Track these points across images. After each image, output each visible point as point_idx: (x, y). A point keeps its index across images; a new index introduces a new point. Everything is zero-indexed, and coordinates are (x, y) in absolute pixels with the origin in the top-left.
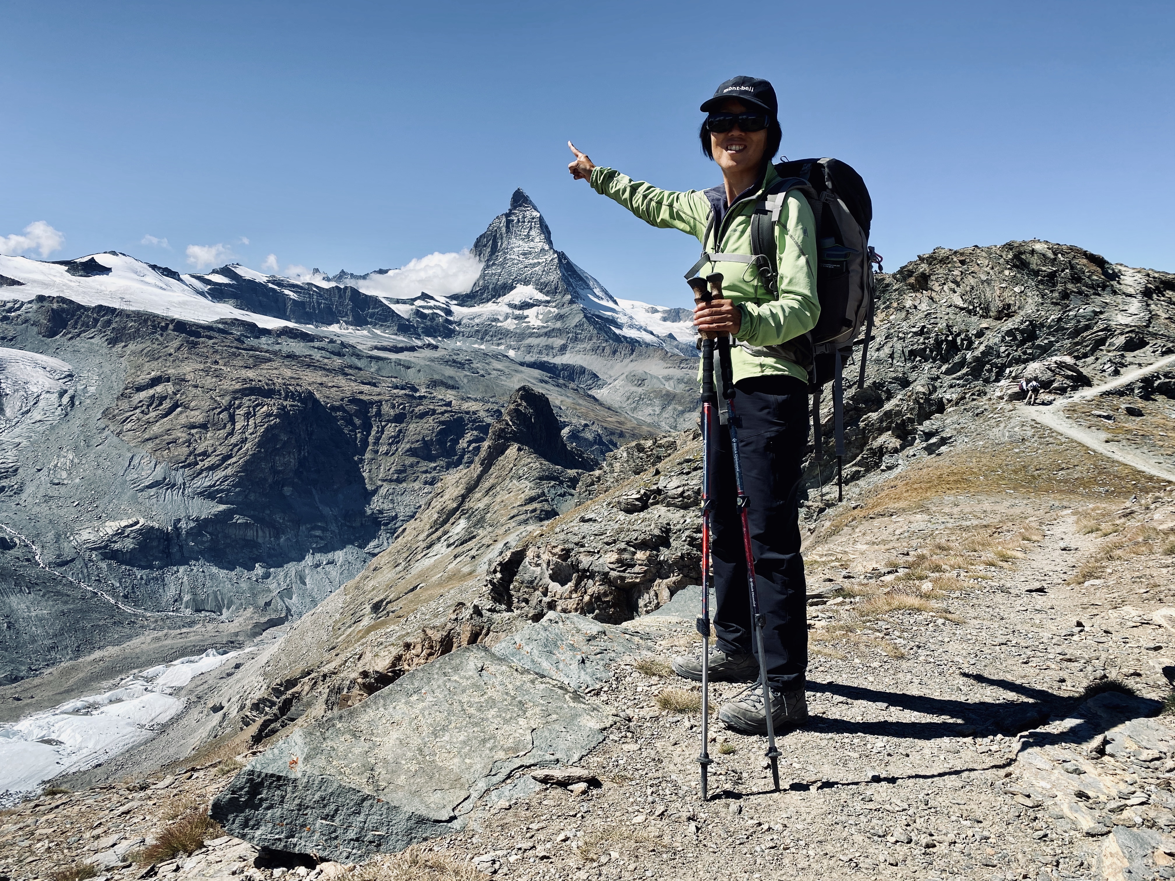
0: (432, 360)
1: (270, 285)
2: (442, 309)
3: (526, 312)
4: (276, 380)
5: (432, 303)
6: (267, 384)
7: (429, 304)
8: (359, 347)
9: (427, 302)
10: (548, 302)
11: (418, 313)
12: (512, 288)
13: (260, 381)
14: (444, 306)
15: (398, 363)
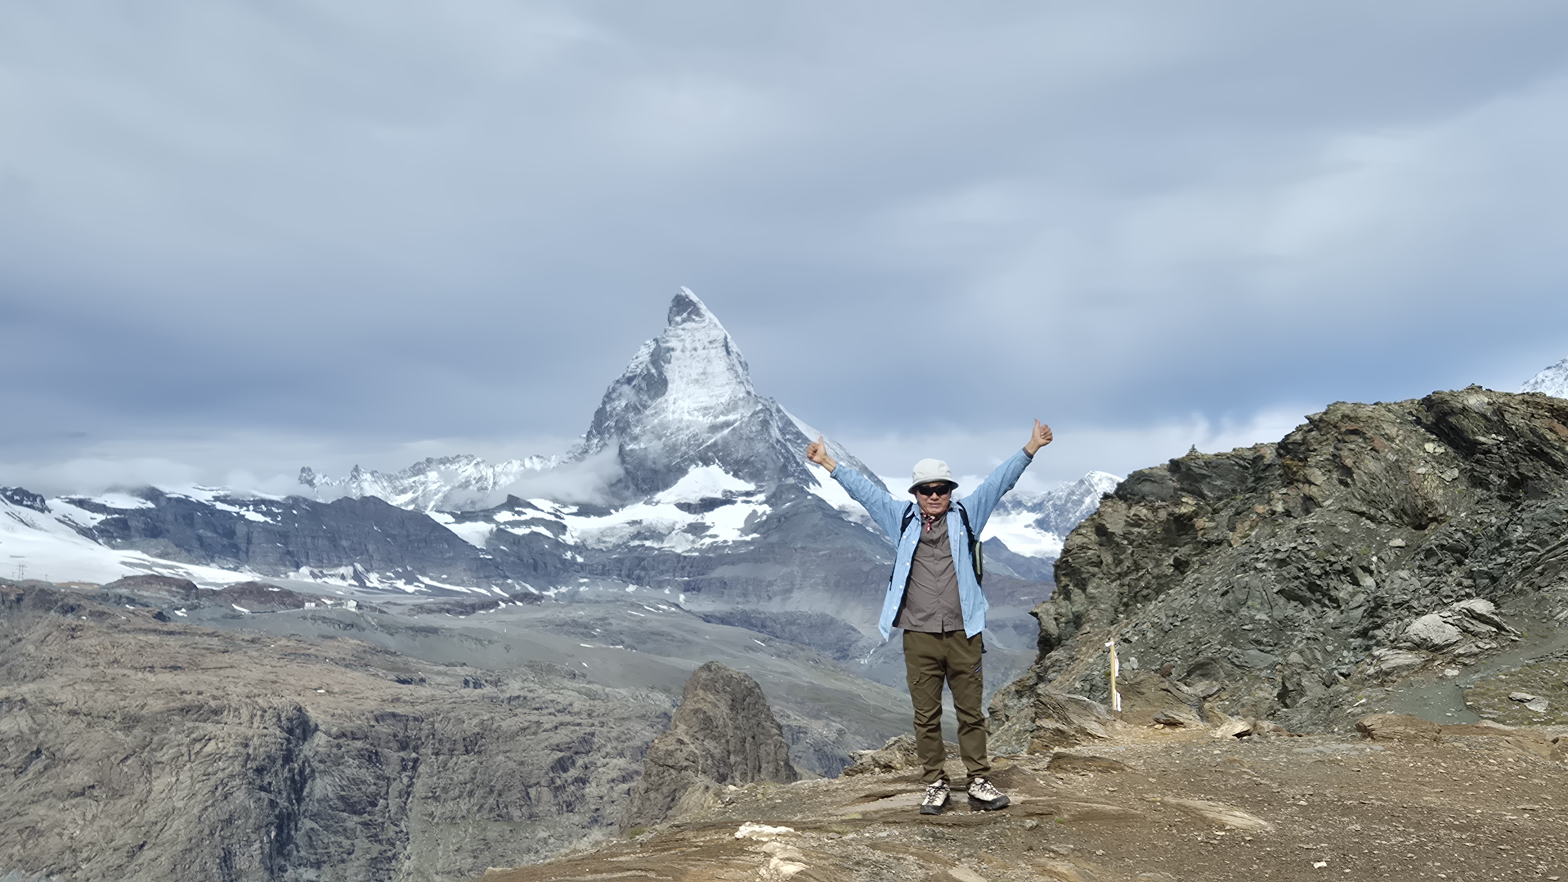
0: (530, 625)
1: (220, 506)
2: (547, 524)
3: (708, 518)
4: (231, 688)
5: (530, 514)
6: (215, 698)
7: (523, 518)
8: (393, 611)
9: (520, 513)
10: (748, 494)
11: (500, 534)
12: (682, 471)
13: (200, 693)
14: (553, 518)
15: (466, 635)
